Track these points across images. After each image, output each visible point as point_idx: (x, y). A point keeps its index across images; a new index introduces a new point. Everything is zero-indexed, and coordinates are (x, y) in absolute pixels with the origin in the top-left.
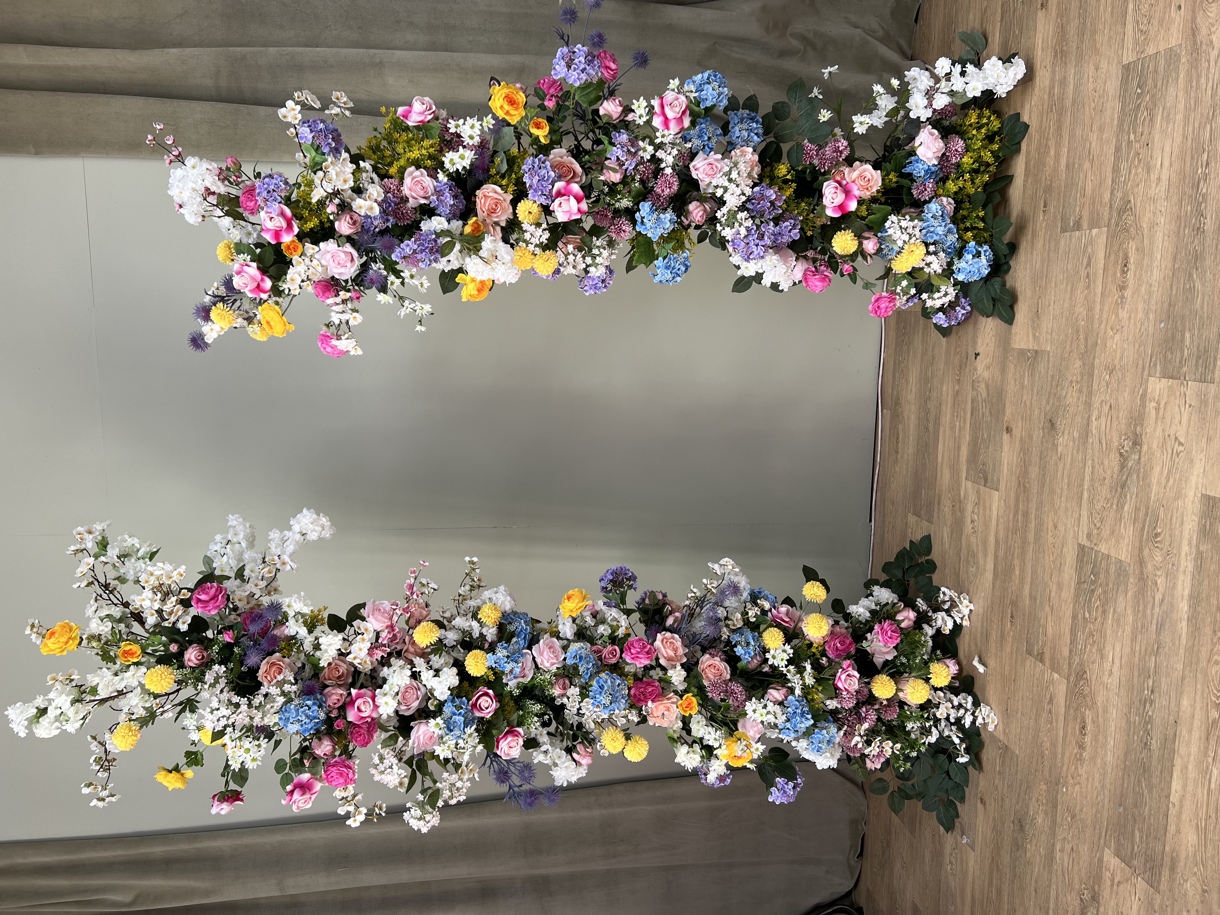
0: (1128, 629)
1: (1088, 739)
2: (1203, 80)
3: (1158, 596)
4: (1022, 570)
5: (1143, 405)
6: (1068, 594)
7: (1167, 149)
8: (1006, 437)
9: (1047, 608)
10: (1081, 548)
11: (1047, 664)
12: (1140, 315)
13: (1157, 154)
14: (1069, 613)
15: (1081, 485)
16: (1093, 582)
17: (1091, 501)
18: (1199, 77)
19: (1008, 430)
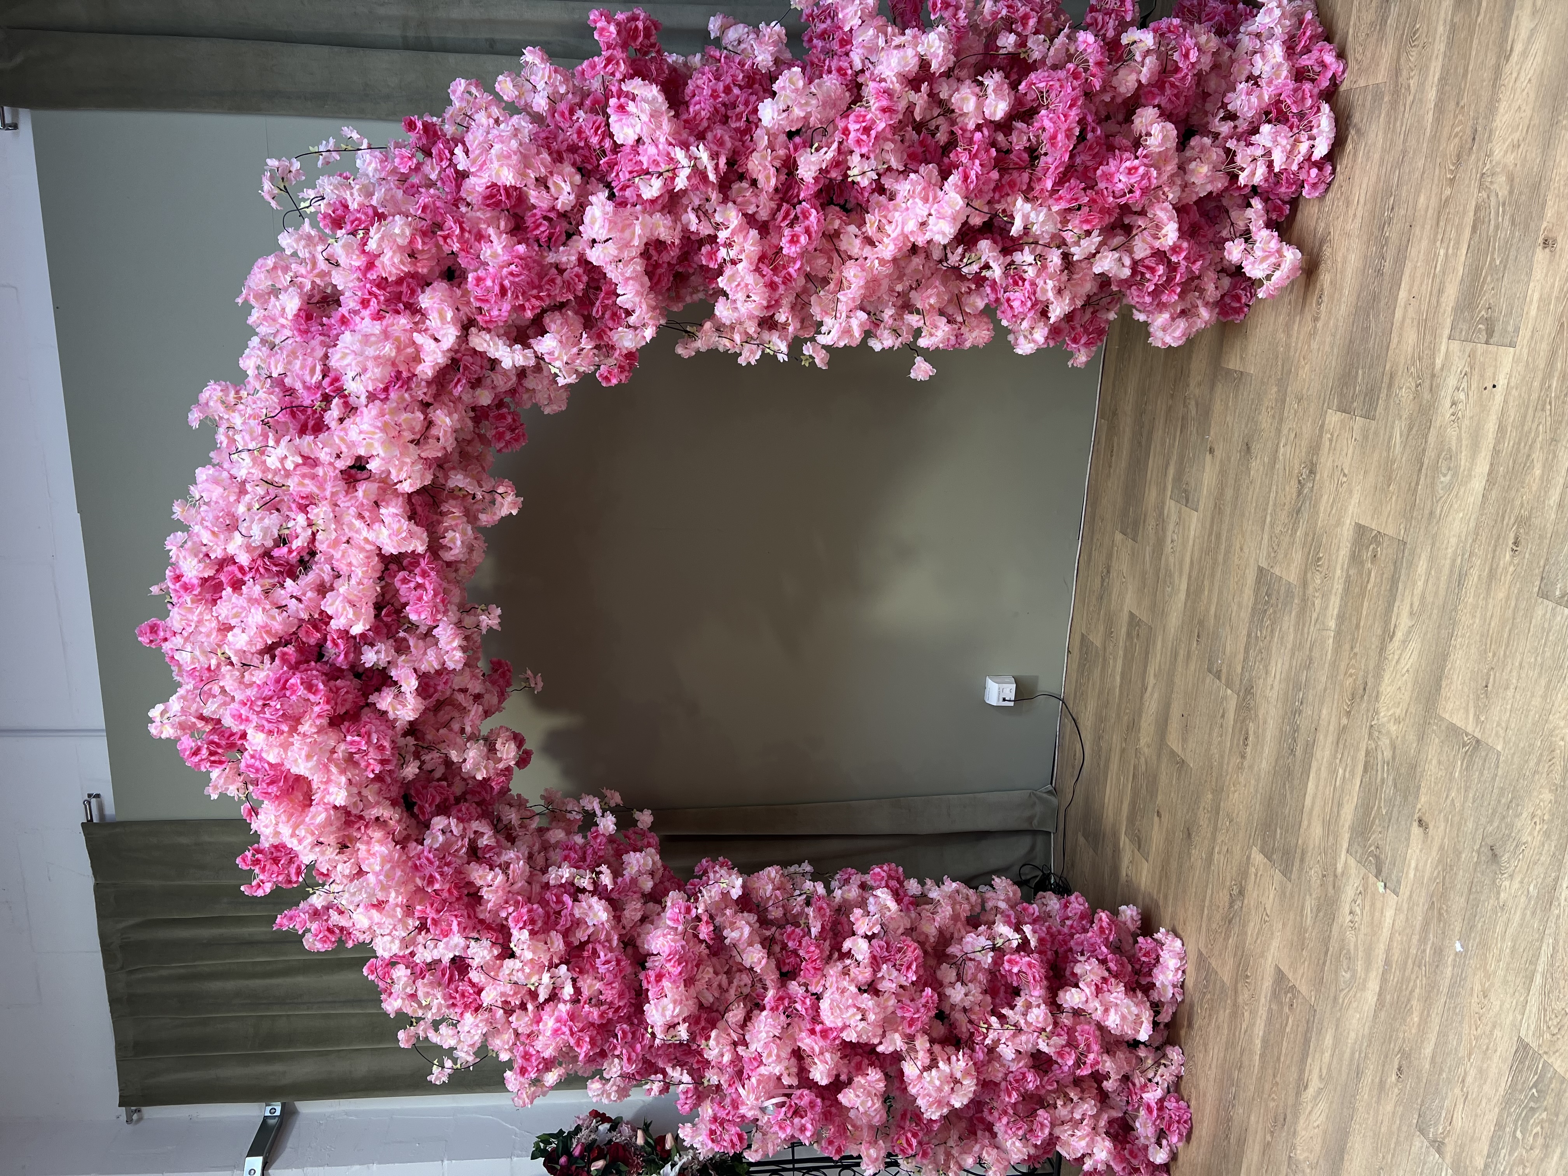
0: (1289, 646)
1: (1249, 749)
2: (1398, 124)
3: (1315, 616)
4: (1211, 591)
5: (1321, 436)
6: (1245, 615)
7: (1364, 186)
8: (1208, 457)
9: (1228, 629)
10: (1261, 570)
11: (1223, 680)
12: (1327, 348)
13: (1356, 190)
14: (1245, 632)
15: (1265, 510)
16: (1267, 603)
17: (1272, 526)
18: (1396, 119)
19: (1211, 451)
